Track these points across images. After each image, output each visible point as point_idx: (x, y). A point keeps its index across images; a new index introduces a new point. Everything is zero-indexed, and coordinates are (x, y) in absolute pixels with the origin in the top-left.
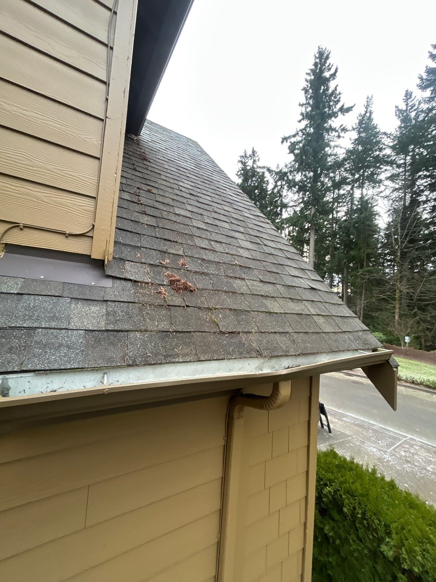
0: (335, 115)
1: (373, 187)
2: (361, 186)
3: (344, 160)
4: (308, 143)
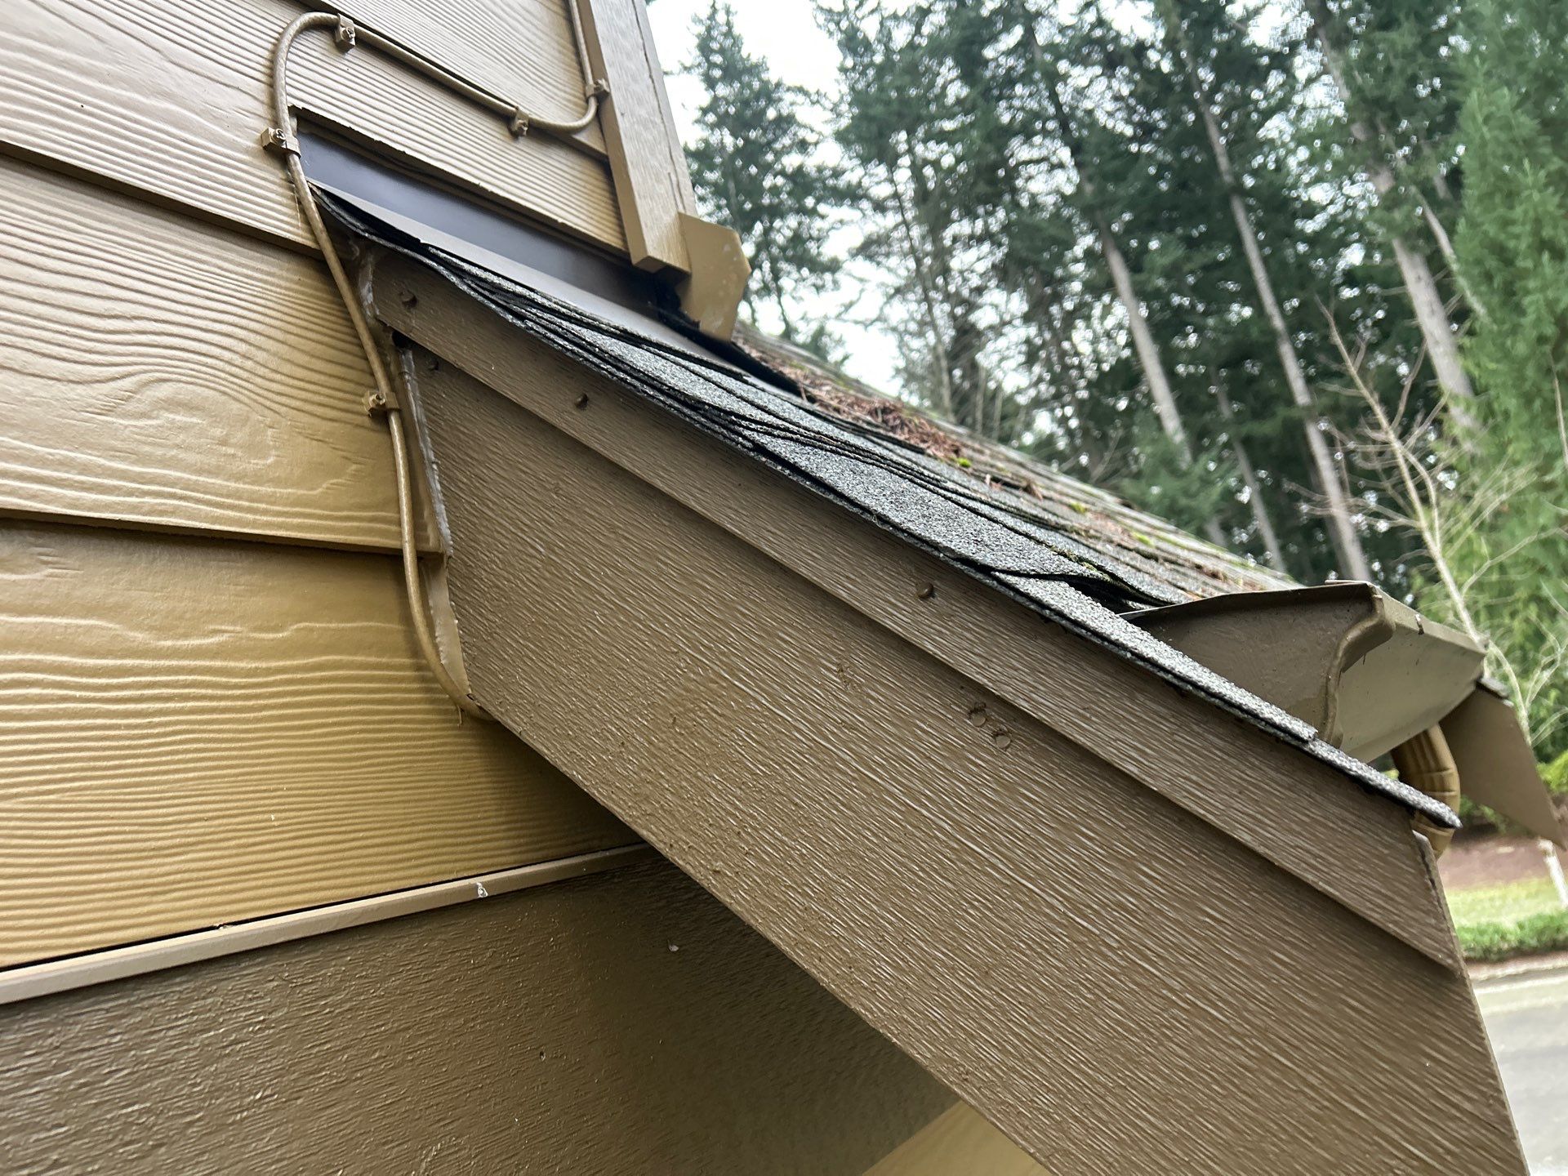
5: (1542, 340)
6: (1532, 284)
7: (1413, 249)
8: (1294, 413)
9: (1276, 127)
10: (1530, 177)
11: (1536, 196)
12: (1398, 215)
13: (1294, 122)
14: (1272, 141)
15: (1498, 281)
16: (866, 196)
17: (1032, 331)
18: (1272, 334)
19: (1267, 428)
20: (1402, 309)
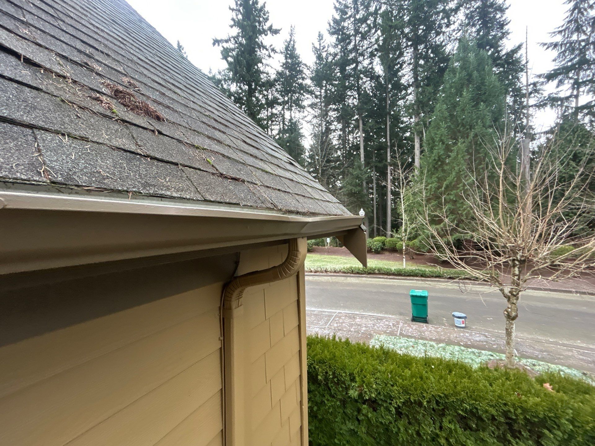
0: (264, 32)
1: (299, 111)
2: (290, 109)
3: (275, 80)
4: (241, 53)
5: (435, 160)
6: (437, 148)
7: (418, 135)
8: (386, 163)
9: (401, 103)
10: (443, 125)
11: (443, 130)
12: (417, 127)
13: (405, 102)
14: (399, 105)
15: (431, 145)
16: (314, 94)
17: (341, 133)
18: (387, 145)
19: (380, 165)
20: (413, 148)
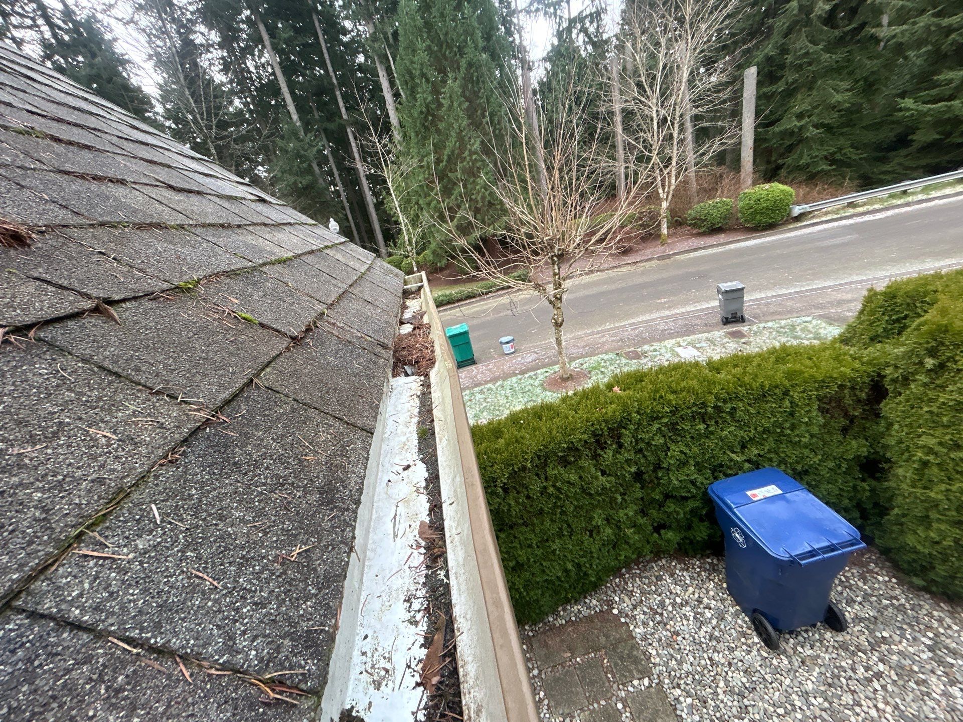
5: (421, 112)
6: (419, 90)
7: (381, 62)
8: (342, 122)
10: (420, 45)
11: (422, 54)
12: (376, 45)
15: (409, 85)
17: (225, 54)
18: (333, 84)
19: (332, 126)
20: (378, 88)
